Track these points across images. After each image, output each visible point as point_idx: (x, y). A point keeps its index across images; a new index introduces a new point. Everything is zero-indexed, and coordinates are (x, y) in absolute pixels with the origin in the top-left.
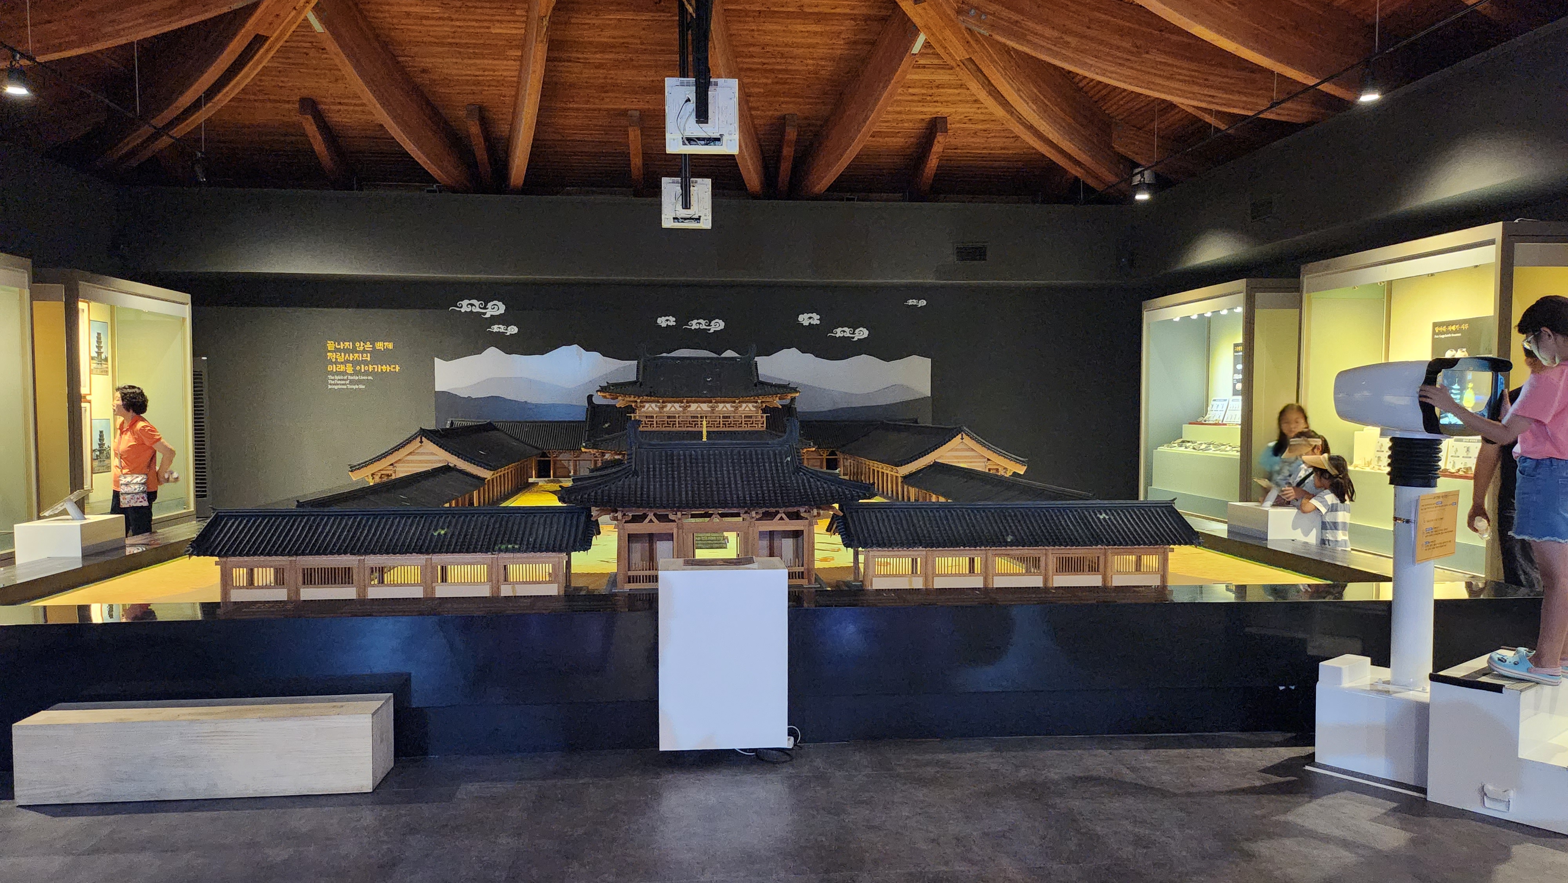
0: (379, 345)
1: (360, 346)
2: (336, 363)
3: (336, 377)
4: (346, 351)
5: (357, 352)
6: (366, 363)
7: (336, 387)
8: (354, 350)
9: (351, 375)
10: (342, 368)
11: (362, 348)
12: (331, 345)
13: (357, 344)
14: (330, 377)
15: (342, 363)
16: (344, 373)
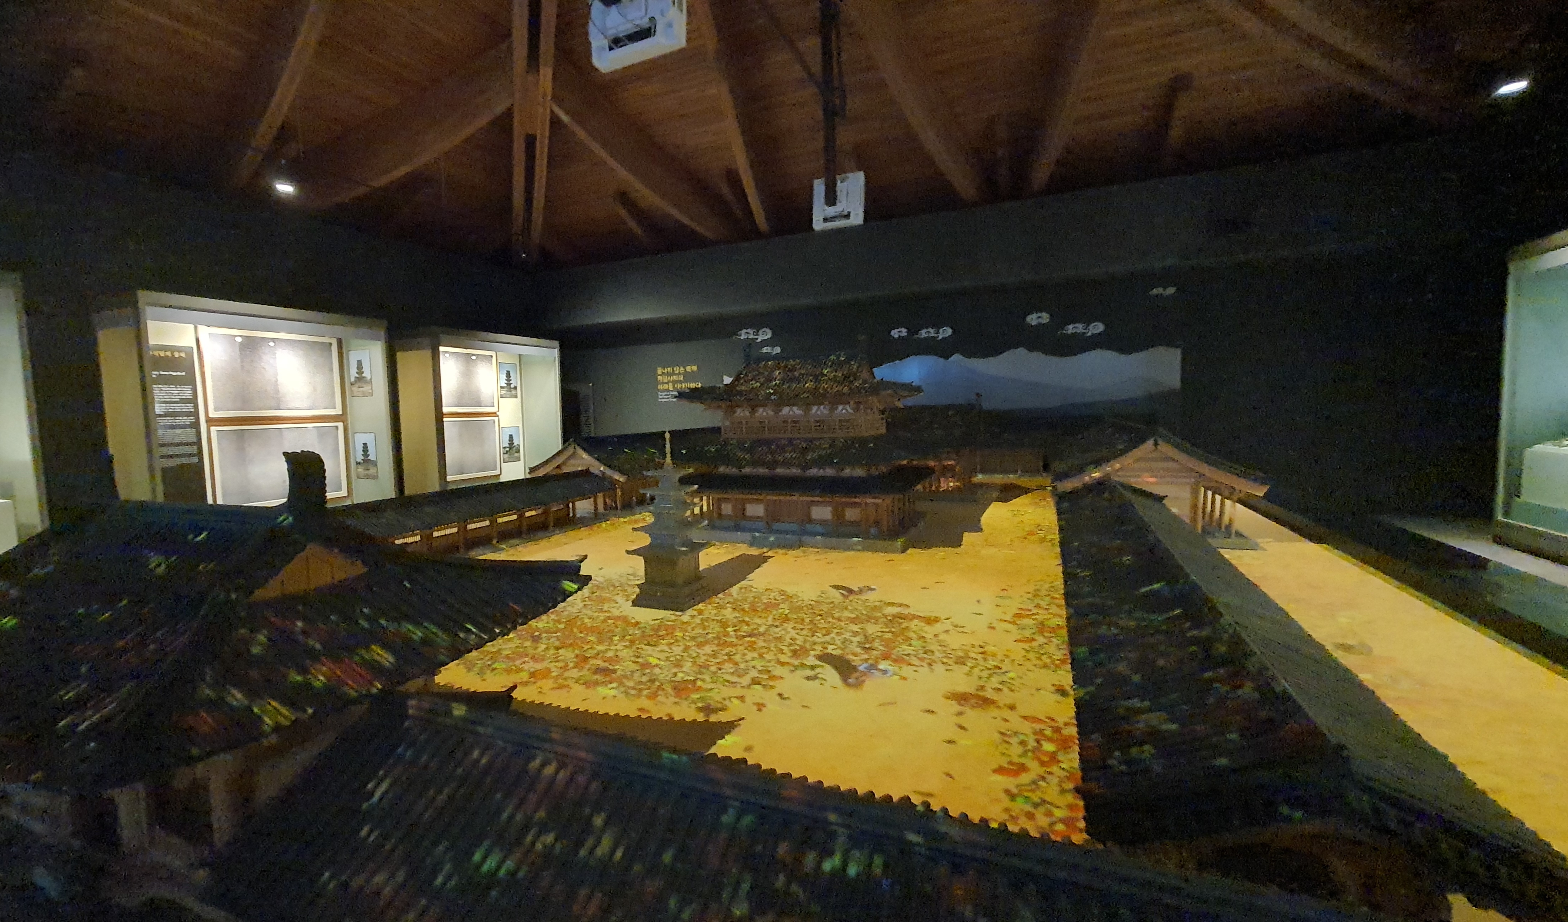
0: (688, 369)
1: (677, 371)
2: (663, 383)
3: (664, 394)
4: (669, 374)
5: (676, 374)
6: (681, 382)
7: (663, 400)
8: (673, 374)
9: (672, 391)
10: (666, 386)
11: (677, 372)
12: (660, 371)
13: (675, 369)
14: (660, 393)
15: (666, 383)
16: (668, 390)
